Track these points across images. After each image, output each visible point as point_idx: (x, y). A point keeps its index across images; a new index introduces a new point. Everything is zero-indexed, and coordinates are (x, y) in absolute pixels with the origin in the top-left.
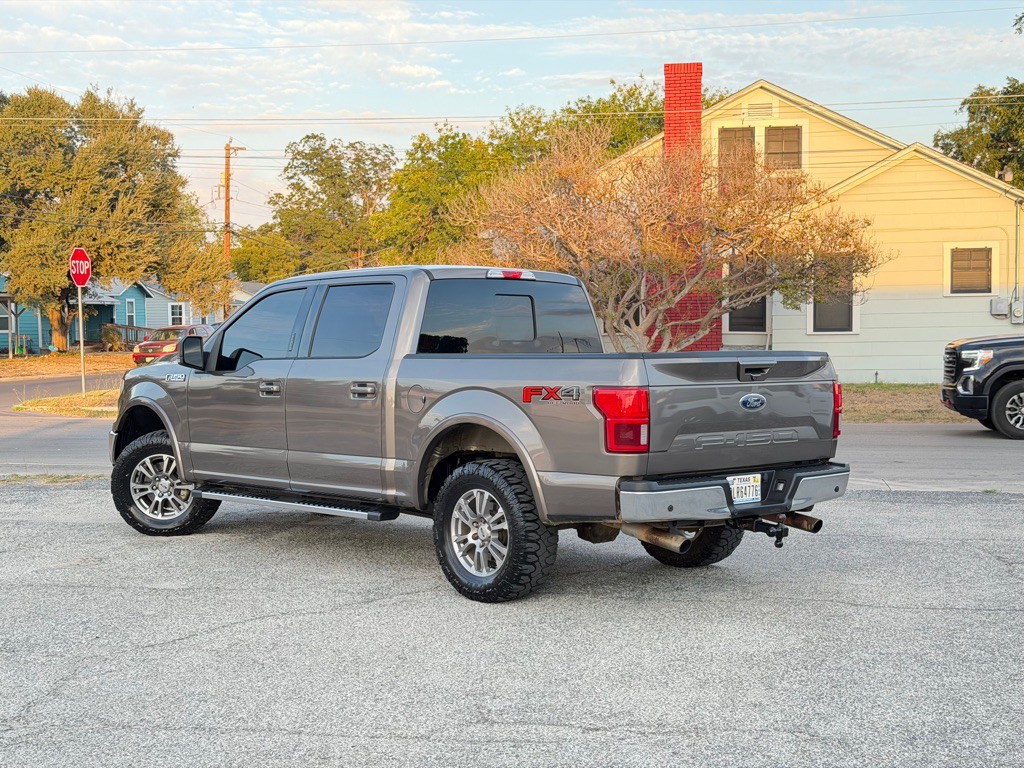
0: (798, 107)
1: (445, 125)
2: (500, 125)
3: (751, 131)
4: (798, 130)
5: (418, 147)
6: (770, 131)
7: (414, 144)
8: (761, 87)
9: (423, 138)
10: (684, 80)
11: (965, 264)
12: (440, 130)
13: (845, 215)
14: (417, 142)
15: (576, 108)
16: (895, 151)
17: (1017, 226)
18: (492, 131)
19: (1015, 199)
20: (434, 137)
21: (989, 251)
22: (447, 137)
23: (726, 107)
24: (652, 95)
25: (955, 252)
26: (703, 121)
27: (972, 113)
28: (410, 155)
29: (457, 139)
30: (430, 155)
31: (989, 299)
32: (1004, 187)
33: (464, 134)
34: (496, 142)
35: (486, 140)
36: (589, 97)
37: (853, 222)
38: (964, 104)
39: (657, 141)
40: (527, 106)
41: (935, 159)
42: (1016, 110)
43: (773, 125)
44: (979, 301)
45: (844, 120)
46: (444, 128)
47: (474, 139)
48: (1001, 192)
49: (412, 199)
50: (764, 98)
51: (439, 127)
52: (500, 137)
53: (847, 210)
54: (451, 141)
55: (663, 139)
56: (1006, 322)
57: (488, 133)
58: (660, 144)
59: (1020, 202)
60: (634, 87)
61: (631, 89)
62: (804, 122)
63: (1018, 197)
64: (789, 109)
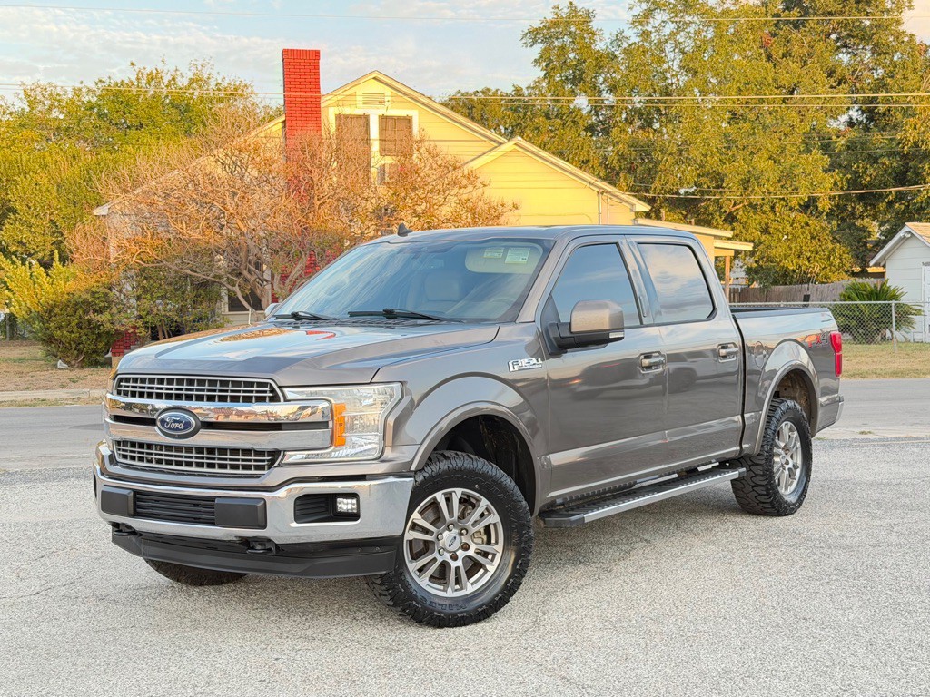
0: (405, 97)
3: (366, 118)
4: (408, 120)
6: (384, 120)
8: (374, 78)
10: (303, 66)
16: (496, 145)
17: (599, 214)
19: (597, 190)
23: (345, 93)
26: (322, 106)
32: (589, 179)
41: (531, 152)
43: (386, 114)
45: (450, 113)
48: (585, 183)
50: (376, 88)
55: (285, 121)
58: (280, 125)
59: (602, 194)
60: (154, 71)
61: (151, 73)
62: (414, 113)
63: (600, 188)
64: (401, 99)
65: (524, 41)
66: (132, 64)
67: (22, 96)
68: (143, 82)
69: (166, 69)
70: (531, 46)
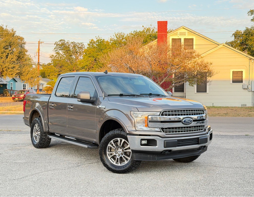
0: (192, 33)
1: (98, 37)
2: (113, 37)
3: (180, 39)
4: (192, 39)
5: (91, 42)
6: (185, 39)
7: (90, 42)
8: (183, 28)
9: (92, 40)
10: (163, 25)
11: (236, 75)
12: (97, 38)
13: (205, 62)
14: (90, 41)
15: (133, 33)
16: (218, 45)
17: (249, 65)
18: (111, 39)
19: (249, 58)
20: (95, 40)
21: (242, 72)
22: (99, 40)
23: (174, 33)
24: (153, 30)
25: (233, 72)
26: (168, 36)
27: (235, 37)
28: (89, 45)
29: (101, 41)
30: (94, 45)
31: (242, 85)
33: (103, 39)
34: (112, 42)
35: (109, 41)
36: (137, 30)
37: (207, 63)
38: (233, 35)
39: (156, 41)
40: (120, 32)
41: (228, 47)
42: (248, 36)
43: (186, 38)
44: (239, 85)
45: (204, 37)
46: (98, 38)
47: (106, 41)
48: (245, 56)
49: (89, 56)
50: (183, 31)
51: (97, 37)
52: (113, 40)
53: (206, 60)
54: (100, 41)
55: (157, 41)
56: (247, 90)
57: (110, 39)
58: (156, 42)
59: (250, 59)
60: (149, 28)
61: (148, 29)
62: (194, 37)
63: (250, 58)
64: (190, 34)
65: (248, 14)
66: (143, 26)
67: (115, 36)
68: (145, 31)
69: (151, 27)
70: (251, 15)
